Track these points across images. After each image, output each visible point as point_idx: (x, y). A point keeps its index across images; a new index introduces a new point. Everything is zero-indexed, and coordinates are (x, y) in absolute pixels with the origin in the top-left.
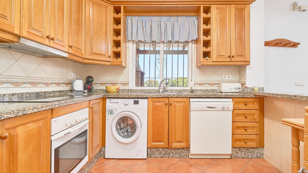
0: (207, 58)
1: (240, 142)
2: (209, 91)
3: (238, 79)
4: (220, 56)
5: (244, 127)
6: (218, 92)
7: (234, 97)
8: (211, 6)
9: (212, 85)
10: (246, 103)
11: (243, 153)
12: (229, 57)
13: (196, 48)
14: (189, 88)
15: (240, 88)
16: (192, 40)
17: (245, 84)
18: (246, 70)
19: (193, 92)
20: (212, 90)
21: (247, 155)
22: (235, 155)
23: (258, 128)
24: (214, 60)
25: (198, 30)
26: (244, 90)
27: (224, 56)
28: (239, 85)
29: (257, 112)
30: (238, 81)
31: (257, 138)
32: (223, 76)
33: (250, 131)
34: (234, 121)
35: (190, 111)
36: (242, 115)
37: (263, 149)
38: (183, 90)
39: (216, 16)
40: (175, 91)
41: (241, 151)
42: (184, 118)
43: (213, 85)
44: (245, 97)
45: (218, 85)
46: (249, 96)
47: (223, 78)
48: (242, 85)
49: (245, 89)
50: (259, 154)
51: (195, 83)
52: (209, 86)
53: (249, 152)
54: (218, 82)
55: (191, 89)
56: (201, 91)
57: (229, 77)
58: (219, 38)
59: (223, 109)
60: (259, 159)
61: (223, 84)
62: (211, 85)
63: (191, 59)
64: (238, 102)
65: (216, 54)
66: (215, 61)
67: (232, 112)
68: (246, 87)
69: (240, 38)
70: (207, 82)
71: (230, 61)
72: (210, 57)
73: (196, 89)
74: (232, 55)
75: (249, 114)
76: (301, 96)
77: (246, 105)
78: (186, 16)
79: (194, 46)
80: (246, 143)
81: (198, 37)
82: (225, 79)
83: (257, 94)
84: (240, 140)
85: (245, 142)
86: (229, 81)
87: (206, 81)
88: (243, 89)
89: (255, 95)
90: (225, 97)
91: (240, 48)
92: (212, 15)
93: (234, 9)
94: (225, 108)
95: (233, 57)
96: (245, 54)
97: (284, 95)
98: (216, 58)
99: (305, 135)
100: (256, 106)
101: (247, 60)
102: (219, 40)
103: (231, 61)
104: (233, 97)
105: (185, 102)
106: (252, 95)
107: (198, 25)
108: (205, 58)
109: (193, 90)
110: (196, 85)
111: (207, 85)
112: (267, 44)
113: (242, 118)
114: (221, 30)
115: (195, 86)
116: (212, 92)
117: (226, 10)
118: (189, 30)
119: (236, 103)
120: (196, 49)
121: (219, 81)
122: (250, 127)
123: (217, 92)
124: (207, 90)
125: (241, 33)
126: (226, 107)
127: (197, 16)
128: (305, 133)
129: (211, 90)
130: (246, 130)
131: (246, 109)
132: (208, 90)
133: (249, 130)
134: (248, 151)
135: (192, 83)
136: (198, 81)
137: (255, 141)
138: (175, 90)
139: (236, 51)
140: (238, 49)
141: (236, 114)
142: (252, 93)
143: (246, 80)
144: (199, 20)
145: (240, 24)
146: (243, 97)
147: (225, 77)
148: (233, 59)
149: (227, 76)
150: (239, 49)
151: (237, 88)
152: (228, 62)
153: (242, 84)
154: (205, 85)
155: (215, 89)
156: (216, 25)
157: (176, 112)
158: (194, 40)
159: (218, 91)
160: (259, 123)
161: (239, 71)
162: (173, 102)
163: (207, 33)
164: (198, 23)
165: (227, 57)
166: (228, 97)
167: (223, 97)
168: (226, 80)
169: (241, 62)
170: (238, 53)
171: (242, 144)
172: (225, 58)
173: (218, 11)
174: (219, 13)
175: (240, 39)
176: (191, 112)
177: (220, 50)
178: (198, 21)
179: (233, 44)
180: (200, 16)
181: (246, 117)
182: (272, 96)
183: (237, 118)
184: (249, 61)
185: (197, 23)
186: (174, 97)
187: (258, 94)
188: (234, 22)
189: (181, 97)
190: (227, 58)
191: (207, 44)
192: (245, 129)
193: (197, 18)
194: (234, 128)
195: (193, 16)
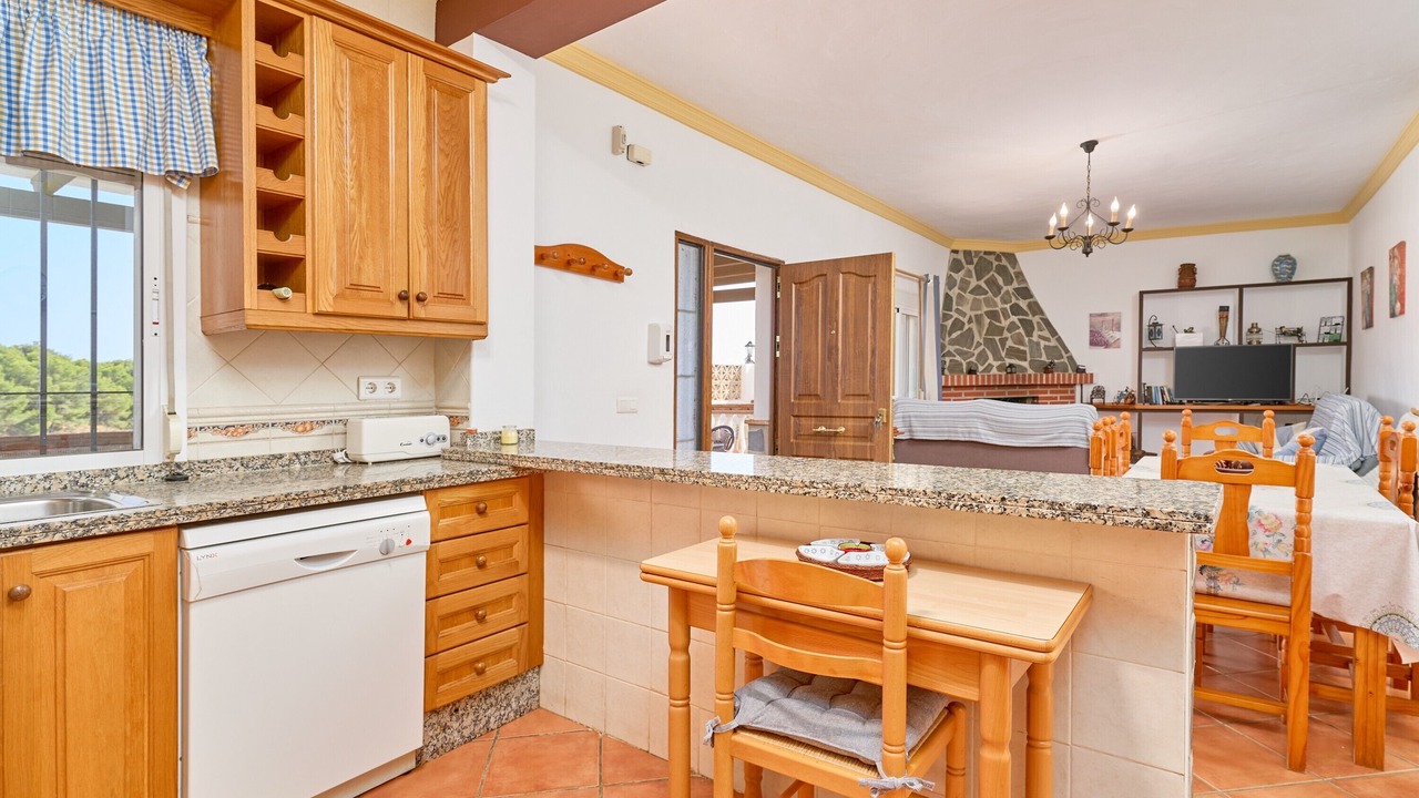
0: (284, 291)
1: (459, 677)
2: (284, 461)
3: (434, 395)
4: (356, 287)
5: (474, 609)
6: (336, 463)
7: (437, 486)
8: (306, 18)
9: (305, 430)
10: (482, 506)
11: (468, 721)
12: (403, 297)
13: (202, 224)
14: (149, 456)
15: (444, 439)
16: (176, 172)
17: (467, 418)
18: (469, 360)
19: (187, 478)
20: (307, 454)
21: (484, 722)
22: (435, 742)
23: (524, 596)
24: (325, 307)
25: (217, 121)
26: (465, 445)
27: (376, 289)
28: (440, 424)
29: (521, 535)
30: (432, 404)
31: (523, 634)
32: (364, 382)
33: (496, 618)
34: (432, 595)
35: (186, 603)
36: (465, 562)
37: (538, 673)
38: (106, 473)
39: (334, 84)
40: (28, 490)
41: (460, 712)
42: (139, 659)
43: (308, 428)
44: (478, 483)
45: (340, 427)
46: (495, 476)
47: (364, 393)
48: (455, 421)
49: (469, 443)
50: (527, 695)
51: (198, 423)
52: (289, 433)
53: (492, 705)
54: (336, 414)
55: (167, 464)
56: (238, 465)
57: (393, 388)
58: (352, 199)
59: (387, 552)
60: (526, 716)
61: (366, 422)
62: (300, 429)
63: (161, 283)
64: (451, 505)
65: (335, 275)
66: (330, 310)
67: (424, 556)
68: (473, 432)
69: (447, 220)
70: (274, 417)
71: (405, 315)
72: (299, 288)
73: (202, 458)
74: (415, 291)
75: (494, 549)
76: (681, 472)
77: (481, 513)
78: (124, 11)
79: (186, 207)
80: (480, 672)
81: (219, 163)
82: (373, 396)
83: (525, 463)
84: (457, 667)
85: (476, 669)
86: (392, 406)
87: (269, 410)
88: (458, 439)
89: (515, 468)
90: (393, 492)
91: (449, 262)
92: (312, 64)
93: (422, 78)
94: (397, 545)
95: (419, 299)
96: (468, 290)
97: (627, 466)
98: (336, 297)
99: (719, 612)
100: (519, 509)
101: (479, 320)
102: (351, 207)
103: (409, 319)
104: (432, 486)
105: (141, 557)
106: (505, 468)
107: (216, 96)
108: (271, 288)
109: (178, 465)
110: (202, 436)
111: (277, 432)
112: (542, 257)
113: (468, 572)
114: (359, 160)
115: (192, 440)
116: (305, 463)
117: (385, 71)
118: (151, 108)
119: (441, 512)
120: (197, 228)
121: (344, 407)
122: (496, 603)
123: (331, 463)
124: (274, 457)
125: (454, 195)
126: (400, 542)
127: (208, 38)
128: (719, 606)
129: (297, 455)
130: (481, 620)
131: (480, 530)
132: (281, 456)
133: (493, 613)
134: (488, 701)
135: (178, 426)
136: (214, 412)
137: (514, 650)
138: (32, 477)
139: (431, 273)
140: (441, 268)
141: (442, 562)
142: (502, 461)
143: (469, 400)
144: (221, 66)
145: (447, 156)
146: (473, 484)
147: (373, 388)
148: (419, 310)
149: (381, 383)
150: (444, 267)
151: (431, 439)
152: (396, 323)
153: (450, 417)
154: (263, 433)
155: (322, 449)
156: (334, 127)
157: (70, 634)
158: (191, 174)
159: (339, 456)
160: (529, 579)
161: (435, 361)
162: (42, 575)
163: (277, 152)
164: (216, 82)
165: (393, 297)
166: (407, 489)
167: (386, 492)
168: (377, 401)
169: (454, 326)
170: (443, 284)
171: (468, 683)
172: (382, 301)
173: (346, 63)
174: (352, 72)
175: (448, 224)
176: (194, 611)
177: (356, 260)
178: (219, 73)
179: (420, 242)
180: (239, 49)
181: (481, 566)
182: (585, 471)
183: (446, 577)
184: (483, 324)
185: (208, 80)
186: (47, 540)
187: (529, 465)
188: (424, 140)
189: (111, 535)
190: (392, 303)
191: (277, 213)
192: (477, 616)
193: (208, 50)
194: (436, 623)
195: (182, 30)
